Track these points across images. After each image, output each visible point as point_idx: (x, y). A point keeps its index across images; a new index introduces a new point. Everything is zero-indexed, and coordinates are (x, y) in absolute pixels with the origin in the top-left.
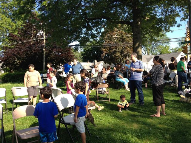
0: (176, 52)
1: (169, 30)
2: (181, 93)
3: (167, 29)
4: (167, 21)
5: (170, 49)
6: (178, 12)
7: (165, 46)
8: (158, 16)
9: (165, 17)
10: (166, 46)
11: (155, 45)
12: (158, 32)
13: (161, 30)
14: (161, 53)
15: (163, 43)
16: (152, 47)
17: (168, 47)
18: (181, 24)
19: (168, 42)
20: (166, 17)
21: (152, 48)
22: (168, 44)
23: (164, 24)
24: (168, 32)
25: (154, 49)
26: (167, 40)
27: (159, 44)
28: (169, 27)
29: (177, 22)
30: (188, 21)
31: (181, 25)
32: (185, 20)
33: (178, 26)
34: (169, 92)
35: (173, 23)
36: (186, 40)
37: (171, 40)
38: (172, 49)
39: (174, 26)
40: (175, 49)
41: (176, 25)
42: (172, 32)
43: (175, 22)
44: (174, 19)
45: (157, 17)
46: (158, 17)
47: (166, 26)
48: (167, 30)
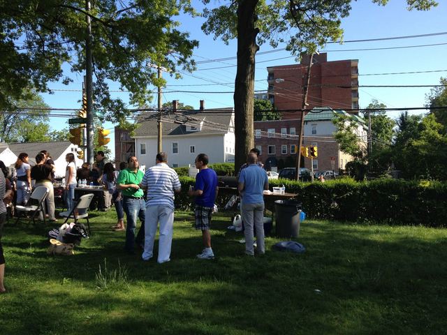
0: (62, 140)
1: (44, 87)
2: (54, 233)
3: (41, 83)
4: (40, 64)
5: (49, 132)
6: (65, 49)
7: (37, 122)
8: (18, 48)
9: (36, 55)
10: (41, 125)
11: (12, 117)
12: (17, 86)
13: (24, 83)
14: (27, 140)
15: (32, 115)
16: (6, 123)
17: (45, 128)
18: (72, 79)
19: (45, 115)
20: (39, 55)
21: (5, 125)
22: (45, 121)
23: (34, 70)
24: (43, 91)
25: (10, 128)
26: (44, 111)
27: (22, 117)
28: (44, 81)
29: (62, 71)
30: (85, 74)
31: (72, 81)
32: (81, 71)
33: (66, 82)
34: (29, 234)
35: (55, 73)
36: (81, 115)
37: (52, 112)
38: (54, 133)
39: (57, 80)
40: (61, 134)
41: (61, 79)
42: (51, 92)
43: (59, 72)
44: (57, 64)
45: (16, 49)
46: (20, 52)
47: (39, 77)
48: (41, 86)
